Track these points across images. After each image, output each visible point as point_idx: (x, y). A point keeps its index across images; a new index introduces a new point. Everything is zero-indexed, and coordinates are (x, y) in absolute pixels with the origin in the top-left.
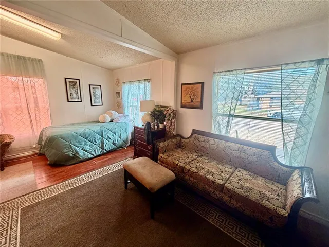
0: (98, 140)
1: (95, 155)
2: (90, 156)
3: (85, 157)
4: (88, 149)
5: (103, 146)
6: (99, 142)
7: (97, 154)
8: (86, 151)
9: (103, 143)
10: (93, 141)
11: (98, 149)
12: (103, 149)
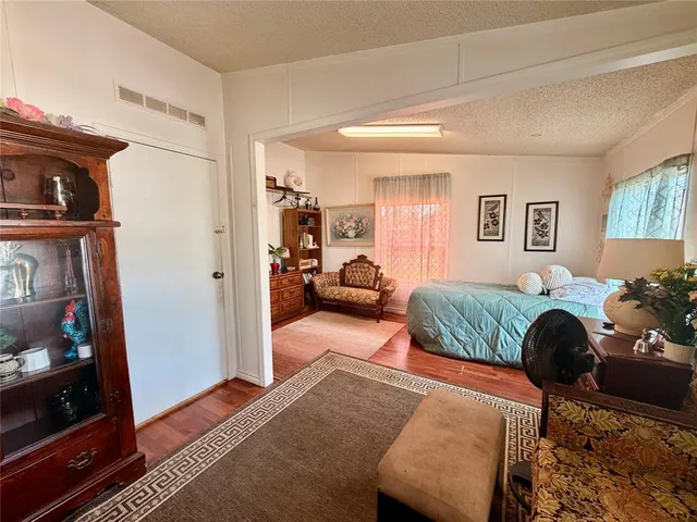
0: (487, 326)
1: (472, 356)
2: (462, 353)
3: (452, 350)
4: (463, 337)
5: (496, 345)
6: (488, 332)
7: (478, 356)
8: (457, 339)
9: (497, 337)
10: (476, 325)
11: (481, 346)
12: (494, 351)
